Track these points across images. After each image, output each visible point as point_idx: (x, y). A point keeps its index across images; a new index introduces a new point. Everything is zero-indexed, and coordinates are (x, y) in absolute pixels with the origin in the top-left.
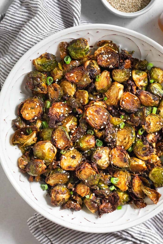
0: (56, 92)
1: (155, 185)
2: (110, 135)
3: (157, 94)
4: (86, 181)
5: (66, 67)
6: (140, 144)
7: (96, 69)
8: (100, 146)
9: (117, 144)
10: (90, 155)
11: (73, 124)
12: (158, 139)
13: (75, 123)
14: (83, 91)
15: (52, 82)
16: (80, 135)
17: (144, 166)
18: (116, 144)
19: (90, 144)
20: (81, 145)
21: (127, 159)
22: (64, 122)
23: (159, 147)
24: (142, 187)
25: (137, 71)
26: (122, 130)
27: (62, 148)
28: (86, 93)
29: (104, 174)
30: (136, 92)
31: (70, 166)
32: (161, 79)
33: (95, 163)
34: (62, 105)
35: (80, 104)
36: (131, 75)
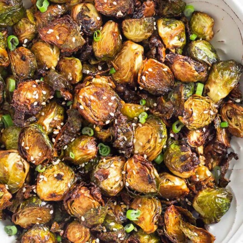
0: (24, 62)
1: (204, 221)
2: (123, 137)
3: (203, 61)
4: (83, 219)
5: (41, 17)
6: (175, 149)
7: (93, 19)
8: (105, 155)
9: (136, 152)
10: (89, 172)
11: (56, 119)
12: (207, 140)
13: (60, 117)
14: (72, 60)
15: (17, 45)
16: (70, 138)
17: (185, 187)
18: (133, 151)
19: (89, 152)
20: (72, 156)
21: (154, 177)
22: (41, 115)
23: (210, 152)
24: (181, 226)
25: (166, 20)
26: (144, 127)
27: (38, 162)
28: (77, 62)
29: (115, 203)
30: (165, 58)
31: (54, 194)
32: (209, 32)
33: (98, 186)
34: (35, 86)
35: (67, 83)
36: (155, 28)
